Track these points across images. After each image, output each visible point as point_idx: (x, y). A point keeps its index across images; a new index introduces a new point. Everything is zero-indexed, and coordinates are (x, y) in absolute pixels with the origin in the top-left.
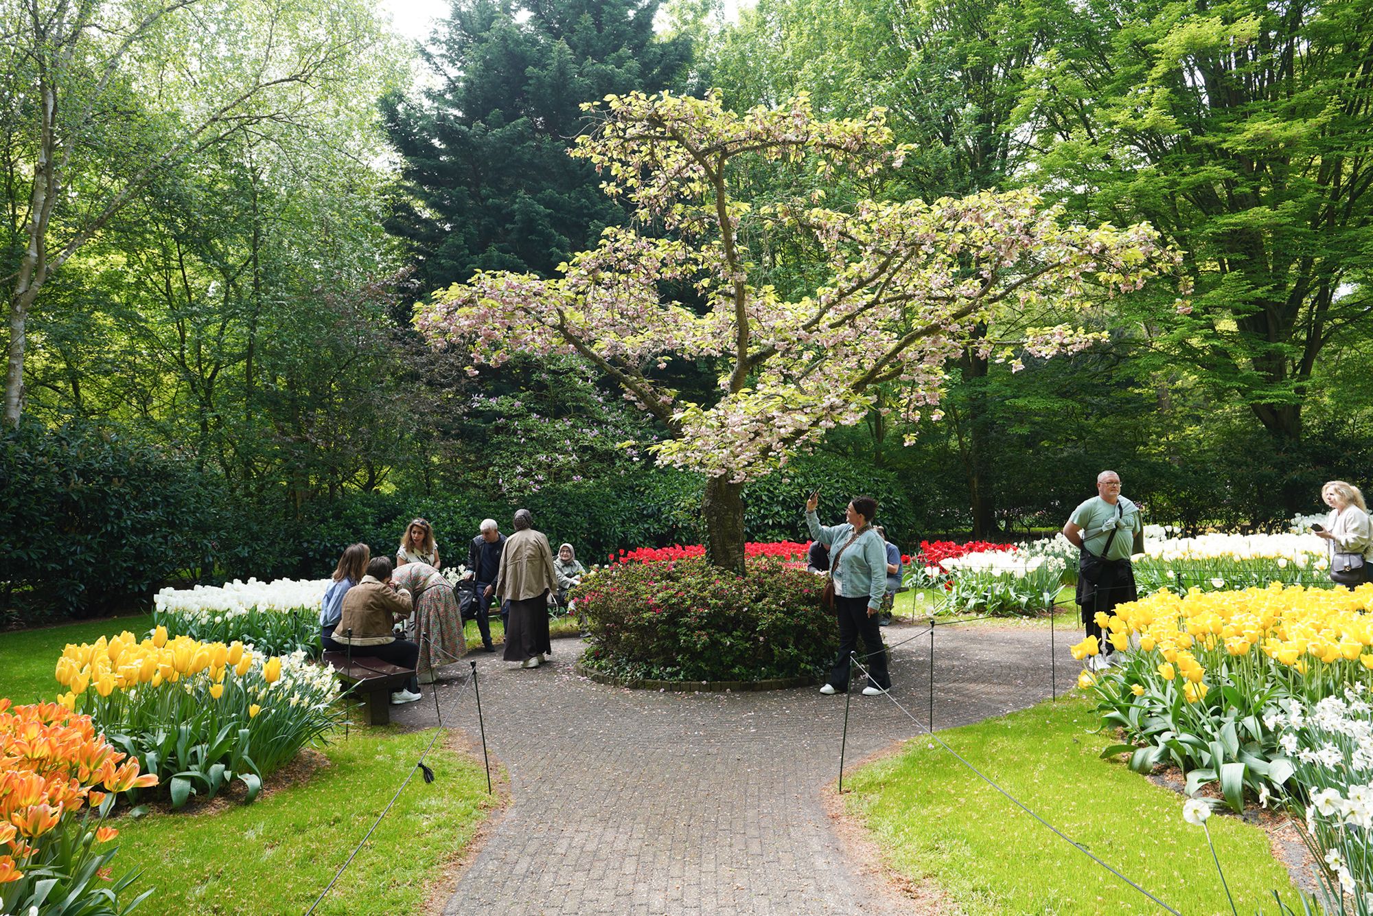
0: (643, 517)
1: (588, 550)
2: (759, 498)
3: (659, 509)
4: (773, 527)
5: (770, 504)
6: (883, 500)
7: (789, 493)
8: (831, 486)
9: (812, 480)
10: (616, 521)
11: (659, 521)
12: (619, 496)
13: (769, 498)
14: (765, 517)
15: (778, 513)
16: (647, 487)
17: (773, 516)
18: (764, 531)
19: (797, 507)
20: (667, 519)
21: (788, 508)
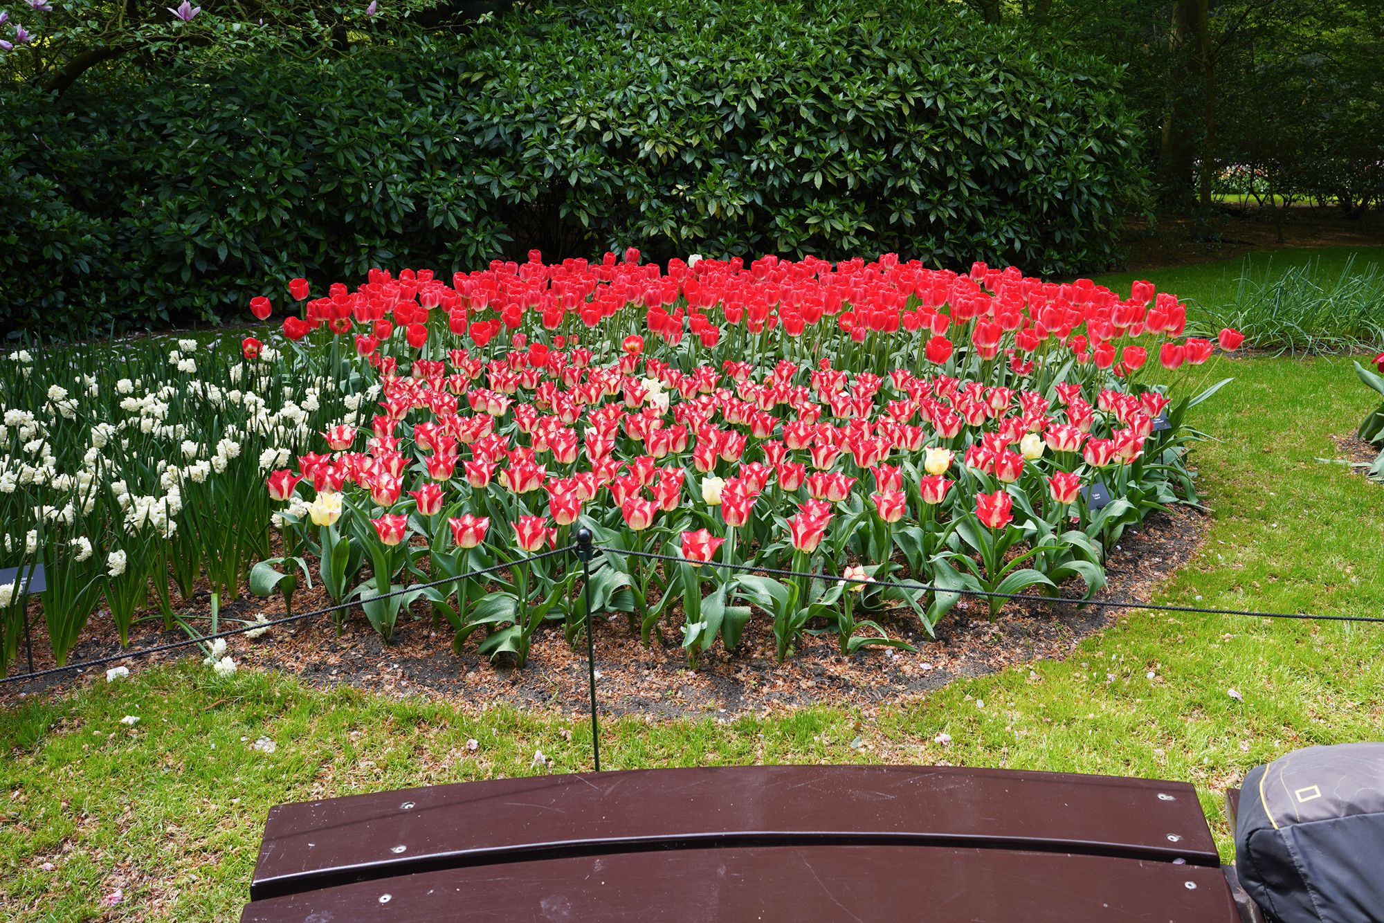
0: (473, 155)
1: (314, 245)
2: (790, 116)
3: (517, 135)
4: (828, 191)
5: (818, 132)
6: (1097, 135)
7: (870, 102)
8: (979, 90)
9: (935, 71)
10: (391, 164)
11: (515, 167)
12: (412, 95)
13: (818, 114)
14: (804, 165)
15: (838, 156)
16: (491, 72)
17: (824, 167)
18: (800, 204)
19: (888, 144)
20: (538, 162)
21: (868, 145)
